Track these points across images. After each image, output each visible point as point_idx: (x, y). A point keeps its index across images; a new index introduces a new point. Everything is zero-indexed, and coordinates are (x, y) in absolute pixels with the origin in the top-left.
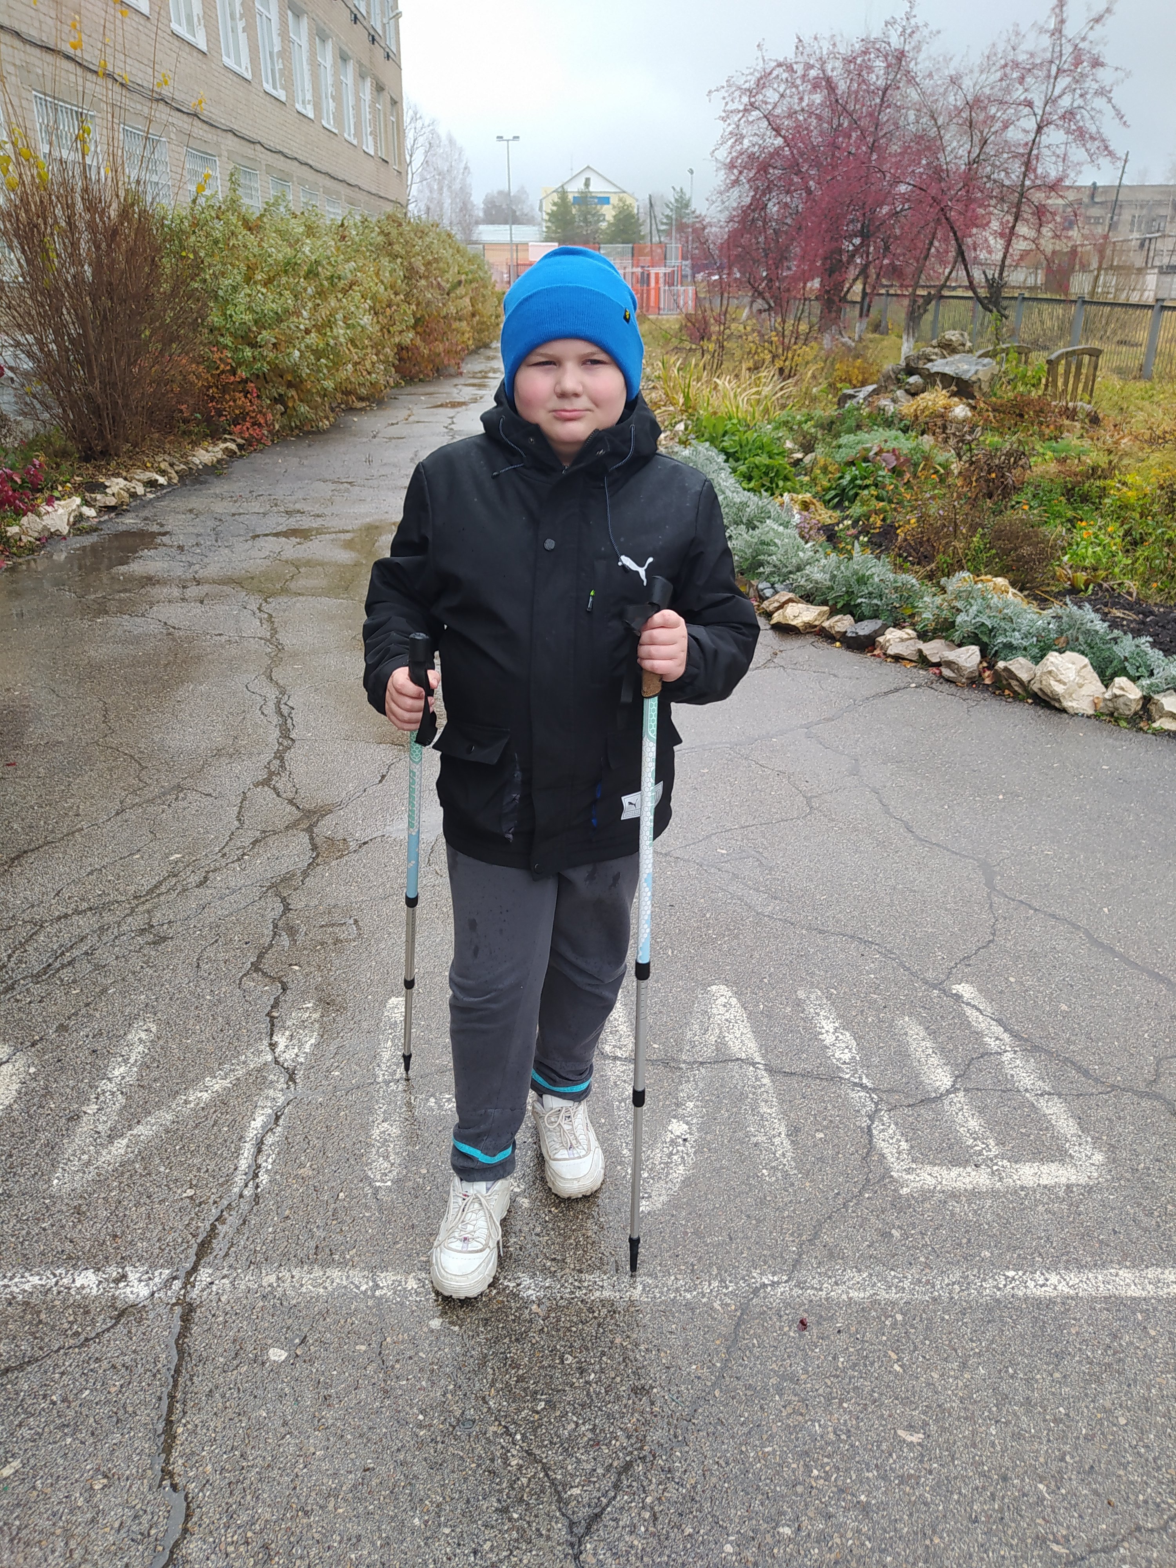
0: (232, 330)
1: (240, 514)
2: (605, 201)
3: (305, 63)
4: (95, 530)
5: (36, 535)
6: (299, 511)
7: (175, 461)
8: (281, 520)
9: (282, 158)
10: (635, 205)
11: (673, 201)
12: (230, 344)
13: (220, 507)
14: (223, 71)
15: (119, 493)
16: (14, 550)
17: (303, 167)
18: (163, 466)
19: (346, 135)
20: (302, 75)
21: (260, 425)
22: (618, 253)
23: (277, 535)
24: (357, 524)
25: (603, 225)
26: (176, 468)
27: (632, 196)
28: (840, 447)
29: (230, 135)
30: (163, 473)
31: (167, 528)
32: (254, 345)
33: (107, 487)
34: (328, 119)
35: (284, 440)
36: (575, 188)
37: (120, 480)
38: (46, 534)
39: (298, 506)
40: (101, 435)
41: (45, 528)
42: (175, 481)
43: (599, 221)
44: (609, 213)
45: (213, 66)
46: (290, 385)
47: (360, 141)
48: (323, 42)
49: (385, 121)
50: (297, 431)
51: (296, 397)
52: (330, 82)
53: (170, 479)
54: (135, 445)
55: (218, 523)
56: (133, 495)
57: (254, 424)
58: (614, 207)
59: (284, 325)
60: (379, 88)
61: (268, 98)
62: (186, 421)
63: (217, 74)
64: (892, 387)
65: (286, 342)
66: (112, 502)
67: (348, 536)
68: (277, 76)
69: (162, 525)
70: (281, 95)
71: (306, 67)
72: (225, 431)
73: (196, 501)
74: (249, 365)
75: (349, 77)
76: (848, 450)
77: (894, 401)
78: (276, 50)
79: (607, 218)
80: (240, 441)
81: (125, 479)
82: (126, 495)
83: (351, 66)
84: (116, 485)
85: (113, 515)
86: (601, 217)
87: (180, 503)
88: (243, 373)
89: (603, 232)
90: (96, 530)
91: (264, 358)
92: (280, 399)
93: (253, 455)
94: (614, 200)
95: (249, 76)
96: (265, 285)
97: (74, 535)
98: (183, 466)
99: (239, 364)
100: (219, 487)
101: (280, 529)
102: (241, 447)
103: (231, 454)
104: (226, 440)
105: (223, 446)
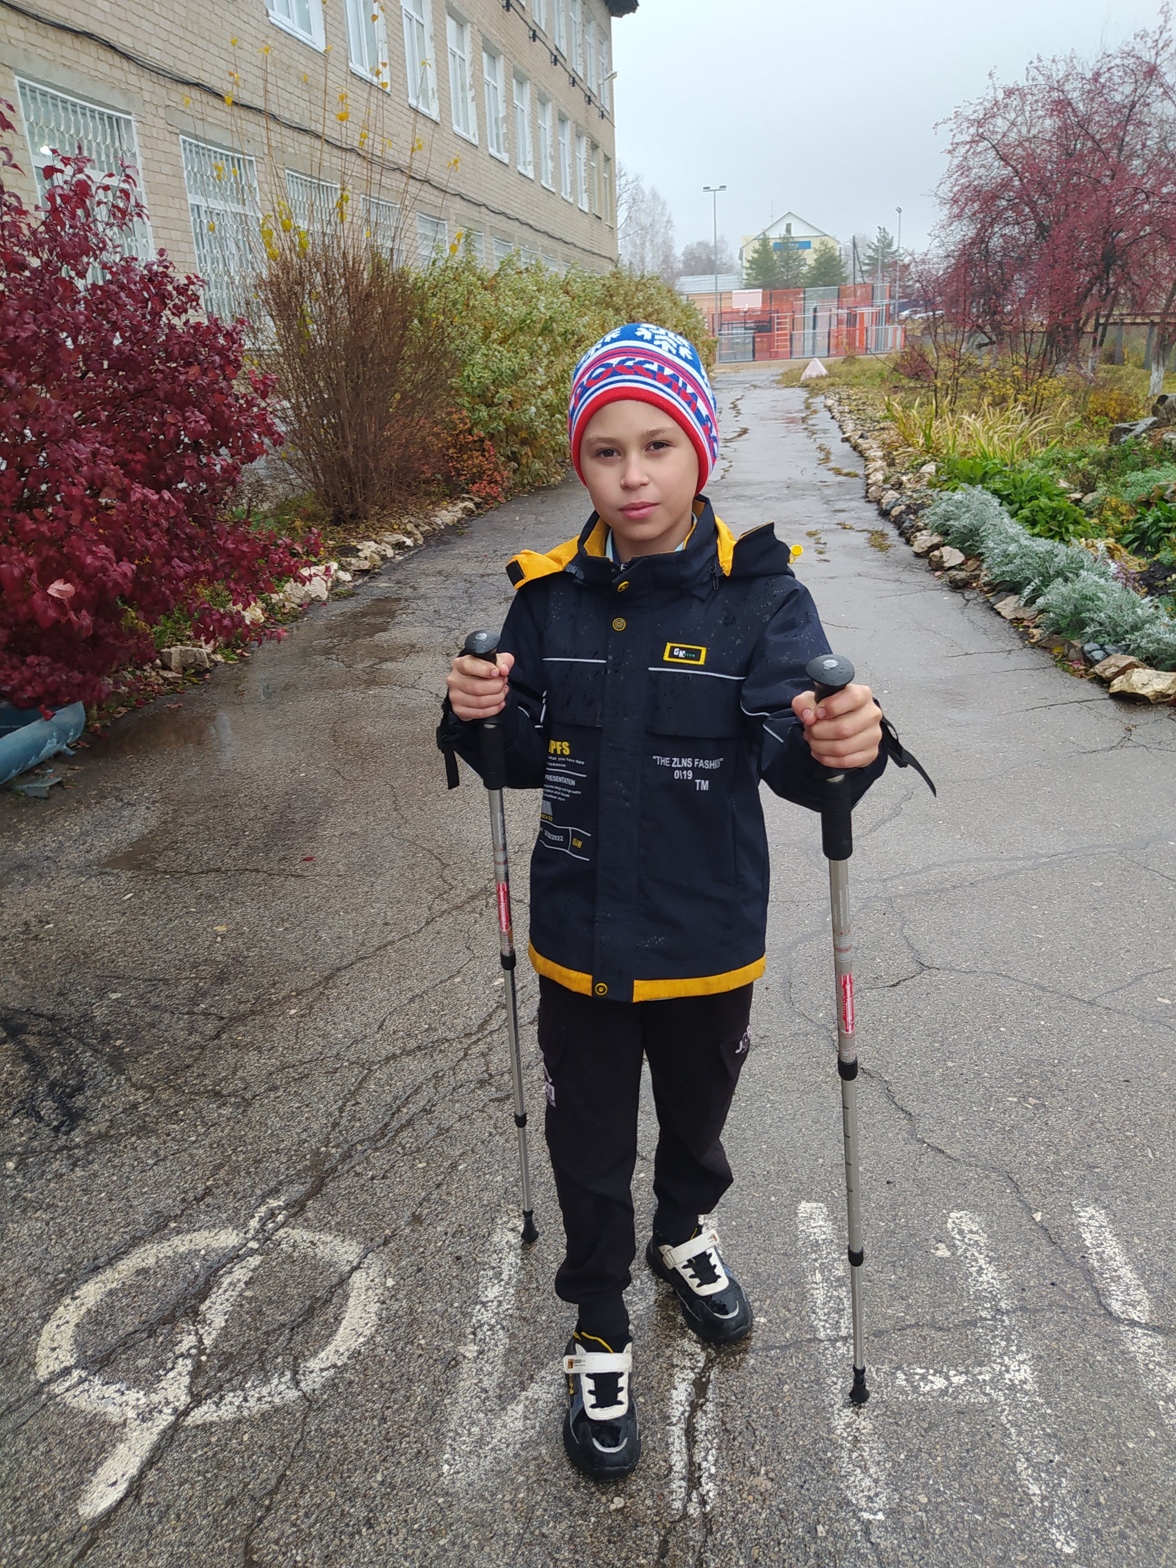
0: (470, 390)
1: (489, 575)
2: (806, 245)
3: (526, 126)
4: (351, 595)
5: (298, 601)
7: (420, 522)
9: (505, 219)
10: (838, 247)
11: (875, 241)
12: (467, 405)
13: (469, 568)
14: (453, 139)
15: (371, 557)
16: (279, 617)
17: (524, 227)
18: (410, 527)
19: (563, 194)
20: (524, 137)
21: (496, 482)
22: (819, 296)
25: (805, 269)
26: (421, 529)
27: (833, 239)
28: (1126, 485)
29: (458, 199)
30: (409, 534)
31: (422, 591)
32: (489, 405)
33: (359, 550)
34: (547, 179)
35: (517, 497)
36: (776, 234)
37: (372, 543)
38: (308, 600)
40: (352, 499)
41: (307, 594)
42: (421, 542)
43: (799, 266)
44: (810, 257)
45: (445, 134)
46: (524, 442)
47: (576, 200)
48: (544, 104)
49: (599, 177)
50: (528, 487)
51: (530, 454)
52: (549, 143)
53: (416, 540)
54: (383, 508)
55: (468, 585)
56: (384, 558)
57: (490, 482)
58: (816, 251)
59: (521, 383)
60: (594, 147)
61: (493, 161)
62: (427, 482)
63: (447, 141)
65: (521, 399)
66: (366, 565)
68: (501, 140)
69: (415, 589)
70: (505, 157)
71: (527, 130)
72: (463, 490)
73: (443, 563)
74: (485, 424)
75: (567, 136)
76: (1139, 489)
78: (501, 115)
79: (808, 262)
80: (477, 500)
81: (376, 542)
82: (377, 558)
83: (569, 128)
84: (368, 548)
85: (366, 578)
86: (802, 262)
87: (427, 566)
88: (481, 433)
89: (805, 276)
90: (353, 595)
91: (499, 416)
92: (514, 457)
93: (490, 513)
94: (815, 244)
95: (475, 141)
96: (500, 344)
97: (334, 600)
98: (427, 527)
99: (475, 424)
100: (463, 548)
102: (478, 505)
103: (468, 512)
104: (464, 500)
105: (462, 505)
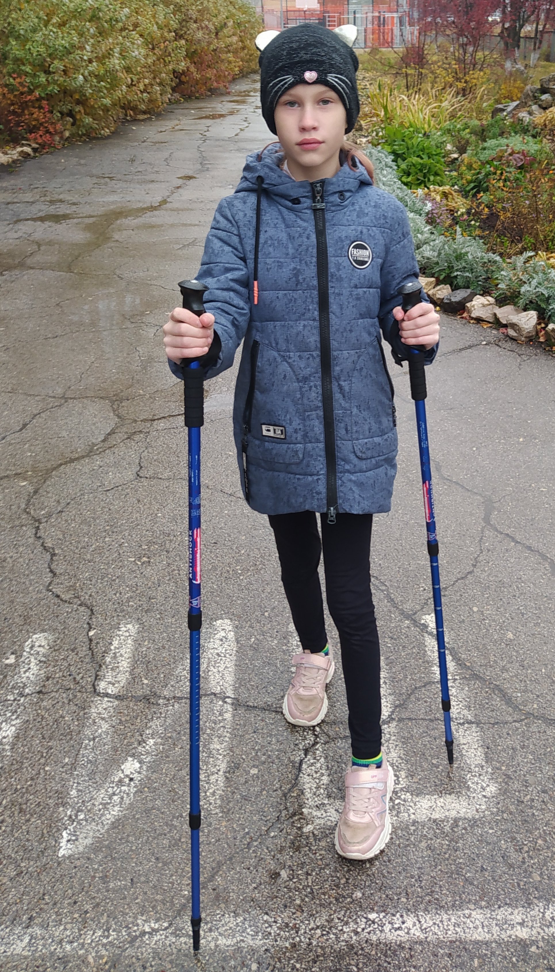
0: (31, 60)
6: (61, 201)
8: (43, 207)
12: (30, 71)
21: (51, 133)
23: (34, 220)
24: (101, 210)
28: (484, 149)
32: (47, 72)
35: (73, 144)
39: (61, 197)
46: (78, 102)
50: (84, 138)
51: (83, 111)
57: (46, 132)
59: (71, 57)
64: (530, 103)
65: (73, 69)
67: (91, 220)
72: (22, 138)
74: (44, 87)
76: (490, 151)
77: (530, 113)
80: (34, 145)
88: (38, 93)
91: (55, 82)
92: (70, 114)
93: (45, 156)
99: (37, 87)
100: (7, 182)
101: (41, 214)
102: (35, 150)
103: (26, 156)
104: (23, 145)
105: (19, 149)
